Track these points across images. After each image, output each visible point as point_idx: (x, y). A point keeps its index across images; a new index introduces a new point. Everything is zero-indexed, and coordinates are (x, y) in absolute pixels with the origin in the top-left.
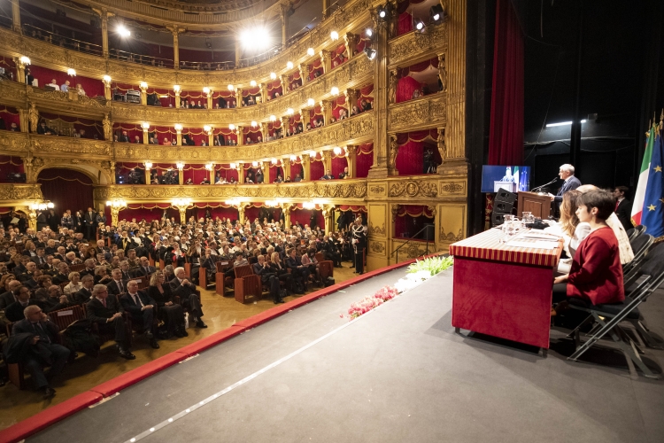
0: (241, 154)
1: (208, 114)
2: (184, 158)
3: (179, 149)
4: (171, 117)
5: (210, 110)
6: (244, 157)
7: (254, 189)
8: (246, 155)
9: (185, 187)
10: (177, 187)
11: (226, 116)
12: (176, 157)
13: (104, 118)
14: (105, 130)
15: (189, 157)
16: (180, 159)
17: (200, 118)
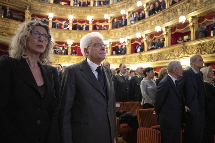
0: (111, 35)
1: (90, 10)
2: (73, 38)
3: (70, 32)
4: (67, 12)
5: (92, 7)
6: (113, 37)
7: (120, 59)
8: (115, 36)
9: (71, 57)
10: (67, 56)
11: (103, 11)
12: (68, 37)
13: (26, 9)
14: (26, 16)
15: (76, 37)
16: (70, 38)
17: (86, 13)
